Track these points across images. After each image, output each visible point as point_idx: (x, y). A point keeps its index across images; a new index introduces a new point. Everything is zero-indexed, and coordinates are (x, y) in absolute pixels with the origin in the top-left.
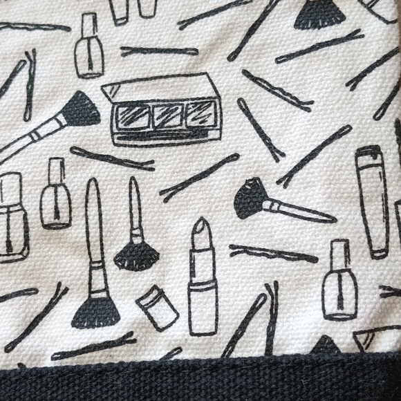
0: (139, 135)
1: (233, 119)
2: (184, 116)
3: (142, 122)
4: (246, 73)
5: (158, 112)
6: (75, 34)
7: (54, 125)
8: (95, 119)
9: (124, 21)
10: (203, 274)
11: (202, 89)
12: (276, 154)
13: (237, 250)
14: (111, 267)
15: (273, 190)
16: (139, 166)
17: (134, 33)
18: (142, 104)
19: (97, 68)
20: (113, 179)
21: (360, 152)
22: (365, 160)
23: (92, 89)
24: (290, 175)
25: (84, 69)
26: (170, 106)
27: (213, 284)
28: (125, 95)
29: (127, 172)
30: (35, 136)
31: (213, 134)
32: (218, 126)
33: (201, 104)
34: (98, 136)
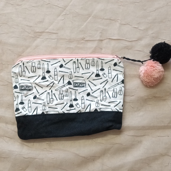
0: (76, 86)
1: (87, 85)
2: (82, 85)
3: (77, 85)
4: (89, 81)
5: (79, 84)
6: (69, 74)
7: (66, 85)
8: (71, 84)
9: (75, 73)
10: (83, 102)
11: (84, 82)
12: (92, 90)
13: (87, 100)
14: (73, 101)
15: (91, 94)
16: (76, 90)
17: (76, 74)
18: (77, 83)
19: (71, 78)
20: (73, 92)
21: (101, 91)
22: (101, 92)
23: (71, 81)
24: (93, 93)
25: (70, 78)
26: (80, 83)
27: (84, 103)
28: (75, 81)
29: (75, 91)
30: (64, 86)
31: (85, 87)
32: (86, 86)
33: (84, 83)
34: (72, 86)
